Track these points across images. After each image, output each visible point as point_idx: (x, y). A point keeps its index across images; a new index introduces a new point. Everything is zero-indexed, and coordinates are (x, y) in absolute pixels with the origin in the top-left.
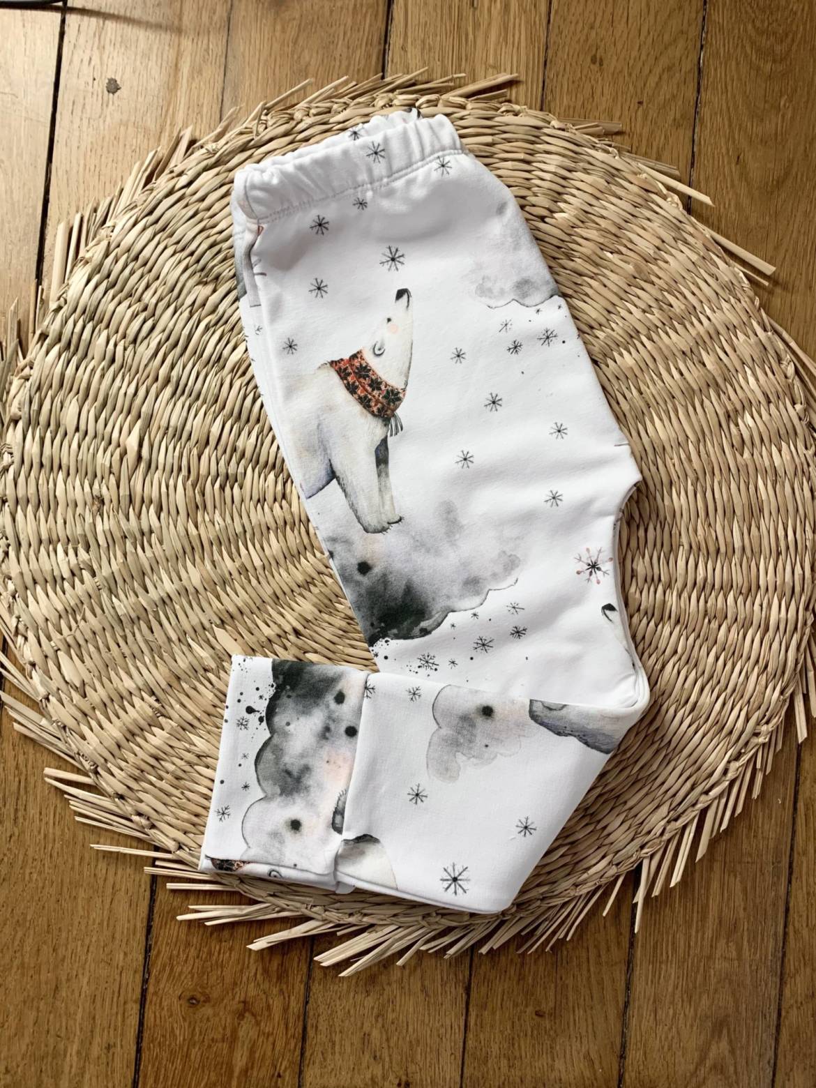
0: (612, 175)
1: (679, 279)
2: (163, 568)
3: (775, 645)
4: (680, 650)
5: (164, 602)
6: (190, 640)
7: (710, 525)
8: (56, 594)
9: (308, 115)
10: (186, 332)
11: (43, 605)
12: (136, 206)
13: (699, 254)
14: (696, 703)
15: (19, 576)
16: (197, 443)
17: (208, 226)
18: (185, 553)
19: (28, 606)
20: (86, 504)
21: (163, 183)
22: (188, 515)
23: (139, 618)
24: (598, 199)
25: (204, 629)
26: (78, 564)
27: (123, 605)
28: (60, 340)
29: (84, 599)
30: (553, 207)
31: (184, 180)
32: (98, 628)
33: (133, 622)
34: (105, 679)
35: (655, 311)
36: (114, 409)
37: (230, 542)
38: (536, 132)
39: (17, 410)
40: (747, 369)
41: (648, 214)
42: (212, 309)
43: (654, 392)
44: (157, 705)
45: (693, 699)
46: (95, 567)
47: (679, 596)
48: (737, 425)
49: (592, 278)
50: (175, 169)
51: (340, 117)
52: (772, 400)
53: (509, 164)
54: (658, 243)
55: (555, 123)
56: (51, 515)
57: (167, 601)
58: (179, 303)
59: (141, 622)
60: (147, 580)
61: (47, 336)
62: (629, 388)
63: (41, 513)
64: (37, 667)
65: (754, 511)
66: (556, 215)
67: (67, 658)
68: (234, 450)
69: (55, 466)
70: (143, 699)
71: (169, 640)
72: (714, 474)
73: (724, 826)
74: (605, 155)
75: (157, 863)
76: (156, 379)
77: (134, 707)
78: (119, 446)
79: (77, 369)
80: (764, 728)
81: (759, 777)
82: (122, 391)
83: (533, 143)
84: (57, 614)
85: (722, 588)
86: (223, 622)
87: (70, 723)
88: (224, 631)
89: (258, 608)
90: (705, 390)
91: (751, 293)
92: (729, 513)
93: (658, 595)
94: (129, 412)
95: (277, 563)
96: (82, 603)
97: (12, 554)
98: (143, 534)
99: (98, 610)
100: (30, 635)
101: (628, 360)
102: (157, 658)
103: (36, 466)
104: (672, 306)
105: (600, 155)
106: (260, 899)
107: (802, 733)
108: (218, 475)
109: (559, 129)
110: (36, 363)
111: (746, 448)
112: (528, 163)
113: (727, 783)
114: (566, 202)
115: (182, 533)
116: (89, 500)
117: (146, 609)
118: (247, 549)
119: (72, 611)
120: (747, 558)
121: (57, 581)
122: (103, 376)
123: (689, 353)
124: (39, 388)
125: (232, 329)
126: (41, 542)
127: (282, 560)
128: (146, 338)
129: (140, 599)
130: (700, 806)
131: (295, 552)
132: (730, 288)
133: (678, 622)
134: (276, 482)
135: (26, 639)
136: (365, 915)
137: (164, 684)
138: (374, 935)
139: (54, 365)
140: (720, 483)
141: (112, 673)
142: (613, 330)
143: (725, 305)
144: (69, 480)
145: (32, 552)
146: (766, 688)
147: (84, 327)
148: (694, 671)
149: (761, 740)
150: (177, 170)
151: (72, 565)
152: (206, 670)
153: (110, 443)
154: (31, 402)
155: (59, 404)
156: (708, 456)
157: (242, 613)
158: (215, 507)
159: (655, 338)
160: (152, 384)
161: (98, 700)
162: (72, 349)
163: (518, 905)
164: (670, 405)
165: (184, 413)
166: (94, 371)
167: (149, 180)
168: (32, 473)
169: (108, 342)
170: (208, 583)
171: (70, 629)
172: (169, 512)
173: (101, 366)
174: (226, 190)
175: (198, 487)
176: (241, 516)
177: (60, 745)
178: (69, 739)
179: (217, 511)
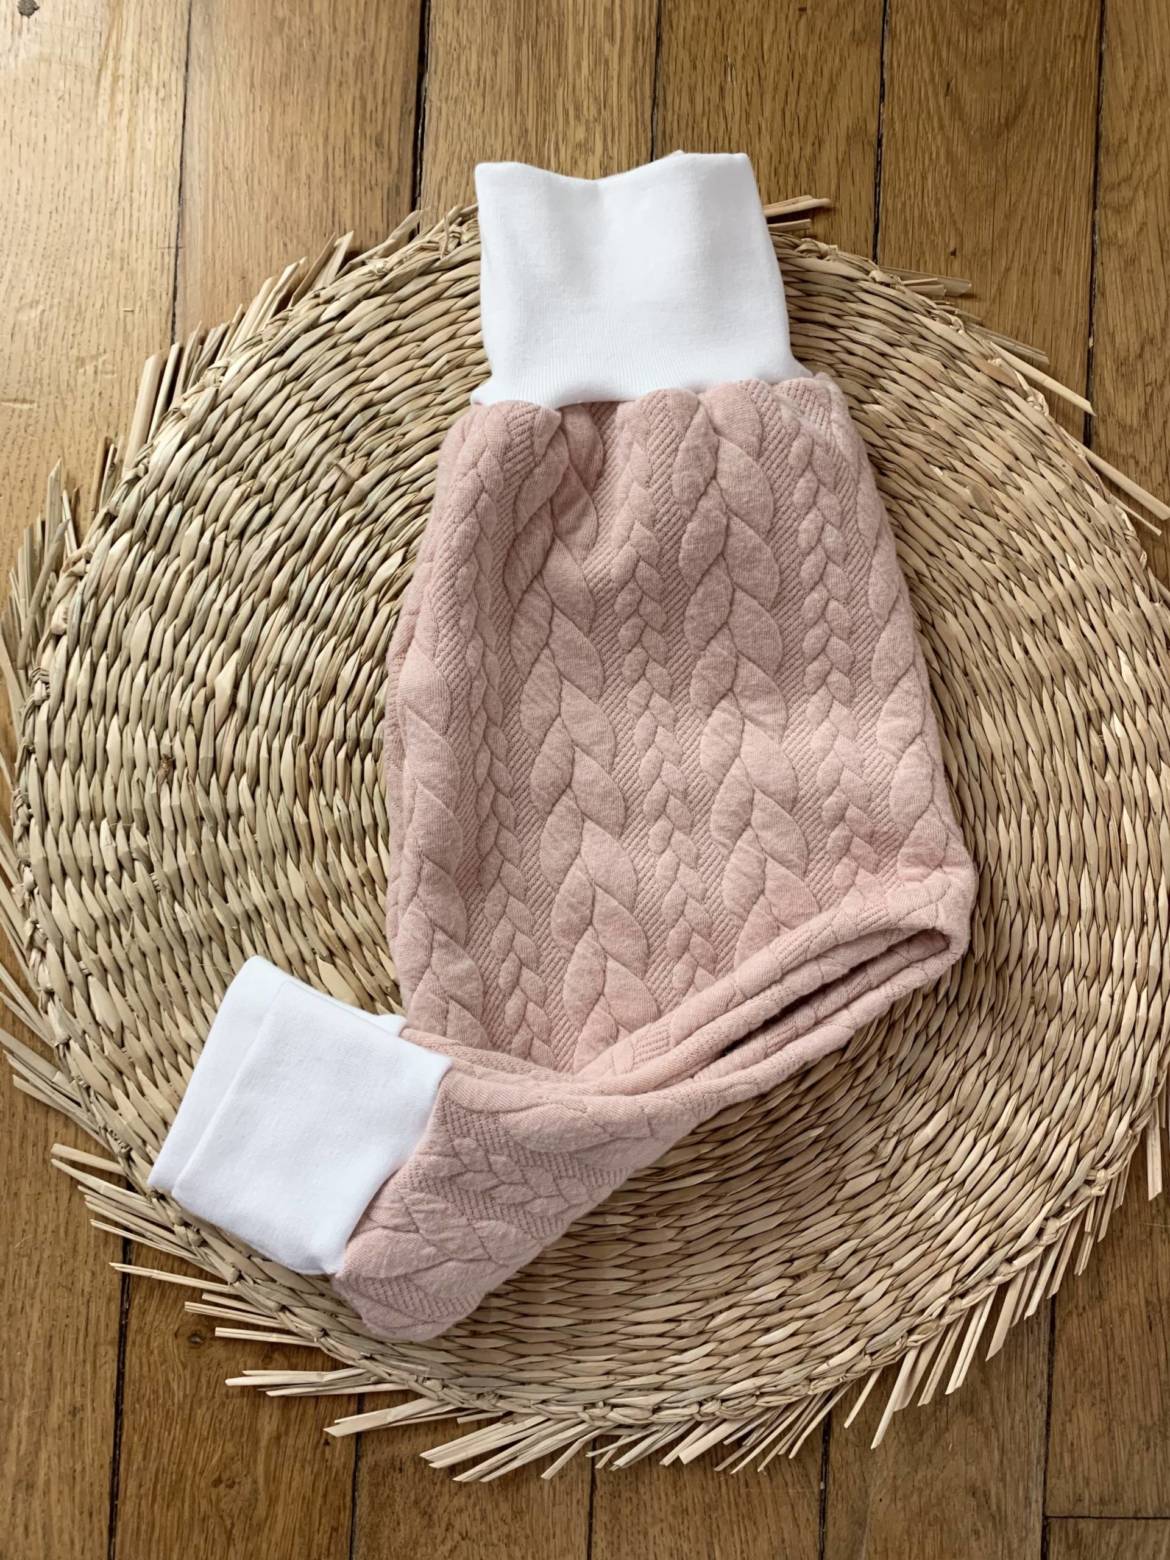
0: (953, 356)
1: (1035, 515)
2: (253, 868)
3: (1128, 1055)
4: (990, 1051)
5: (249, 918)
7: (1048, 874)
8: (93, 892)
10: (317, 529)
11: (72, 908)
12: (261, 341)
13: (1067, 483)
14: (1005, 1131)
15: (42, 862)
16: (318, 690)
17: (362, 378)
18: (286, 849)
19: (50, 907)
20: (148, 765)
21: (302, 311)
22: (296, 794)
23: (210, 939)
24: (928, 389)
25: (304, 961)
26: (130, 853)
27: (190, 918)
28: (133, 524)
29: (133, 904)
30: (864, 396)
31: (333, 310)
32: (149, 947)
33: (201, 943)
34: (153, 1024)
35: (997, 558)
36: (202, 631)
37: (355, 837)
38: (849, 286)
39: (61, 622)
40: (1120, 652)
41: (999, 417)
42: (356, 499)
43: (985, 675)
45: (1001, 1124)
46: (154, 859)
47: (996, 973)
48: (1100, 733)
49: (910, 502)
50: (323, 293)
52: (1153, 700)
53: (806, 327)
54: (1010, 460)
55: (876, 274)
56: (96, 778)
57: (254, 916)
58: (310, 486)
59: (214, 945)
60: (228, 884)
61: (115, 517)
62: (949, 667)
63: (82, 774)
64: (56, 998)
65: (1114, 859)
66: (865, 407)
67: (102, 989)
68: (371, 704)
69: (109, 707)
72: (1061, 801)
73: (1031, 1311)
74: (945, 326)
75: (205, 1297)
76: (268, 593)
77: (191, 1066)
78: (205, 685)
79: (154, 568)
80: (1101, 1175)
81: (1088, 1244)
82: (217, 606)
83: (843, 300)
84: (92, 924)
85: (1058, 966)
86: (331, 954)
87: (98, 1083)
88: (332, 967)
90: (1059, 680)
91: (1137, 546)
92: (1078, 860)
94: (224, 638)
96: (130, 909)
97: (34, 829)
98: (227, 816)
99: (152, 922)
100: (51, 949)
101: (953, 627)
103: (81, 705)
104: (1020, 553)
105: (937, 327)
106: (350, 1363)
107: (1155, 1186)
108: (344, 740)
109: (882, 283)
110: (95, 555)
111: (1109, 769)
112: (830, 326)
113: (1040, 1250)
114: (882, 389)
115: (285, 819)
116: (154, 761)
117: (222, 927)
118: (377, 851)
119: (114, 921)
120: (1098, 927)
121: (96, 874)
122: (190, 581)
123: (1039, 622)
124: (95, 594)
125: (384, 531)
126: (78, 815)
128: (258, 532)
129: (215, 909)
130: (998, 1280)
132: (1107, 535)
133: (990, 1009)
135: (43, 954)
136: (501, 1397)
138: (510, 1428)
139: (121, 560)
140: (1068, 816)
141: (165, 1015)
143: (1095, 555)
144: (128, 729)
145: (63, 829)
146: (1109, 1117)
147: (170, 509)
148: (1008, 1084)
149: (1095, 1191)
150: (325, 295)
151: (120, 854)
153: (192, 680)
154: (82, 611)
155: (123, 617)
156: (1055, 774)
157: (360, 943)
158: (336, 786)
159: (994, 596)
160: (261, 601)
161: (141, 1053)
162: (148, 540)
163: (723, 1401)
164: (1006, 695)
165: (304, 647)
166: (177, 573)
167: (283, 305)
168: (74, 716)
169: (202, 533)
170: (315, 896)
171: (110, 946)
172: (268, 788)
173: (189, 568)
174: (393, 328)
175: (314, 754)
176: (371, 802)
177: (79, 1114)
178: (93, 1107)
179: (338, 792)
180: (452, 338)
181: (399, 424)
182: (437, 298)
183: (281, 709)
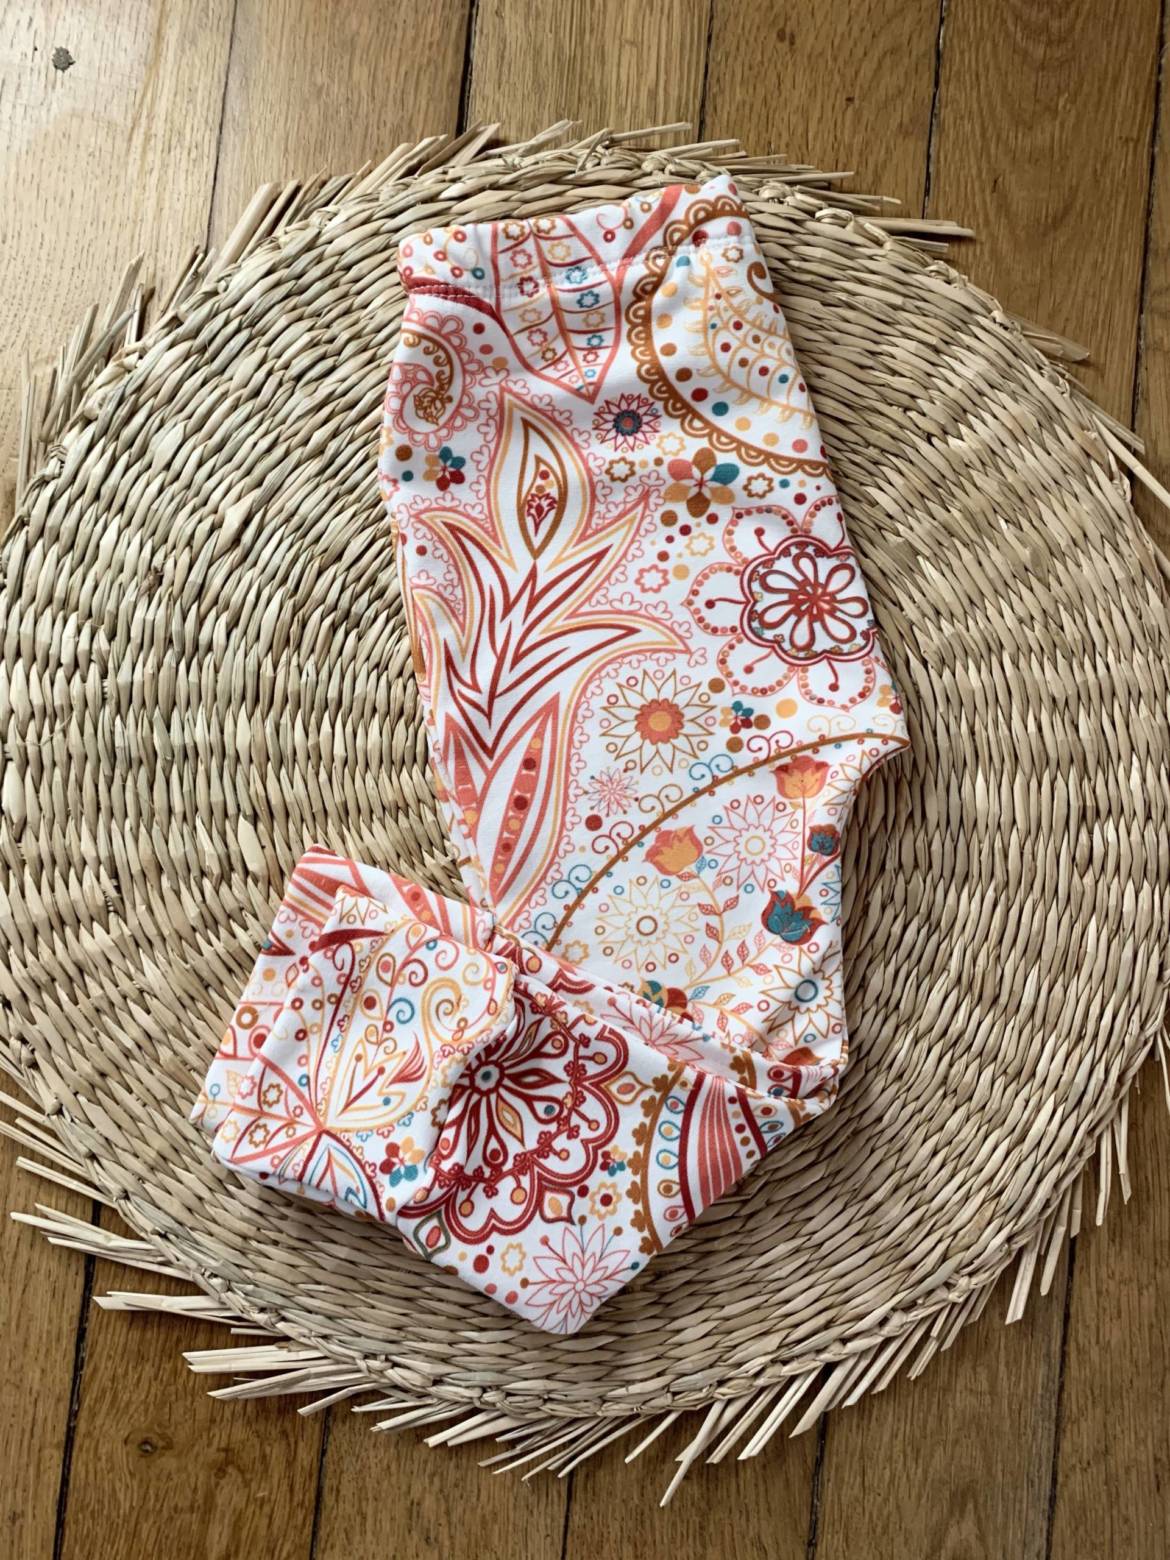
0: (1049, 416)
1: (1088, 598)
2: (205, 707)
3: (1026, 1167)
4: (886, 1118)
5: (186, 756)
6: (198, 822)
7: (998, 957)
8: (40, 680)
9: (663, 170)
11: (14, 690)
12: (377, 199)
14: (879, 1205)
16: (325, 551)
18: (243, 698)
20: (135, 574)
21: (427, 182)
22: (270, 647)
23: (141, 762)
24: (1016, 440)
25: (226, 815)
26: (90, 653)
27: (128, 735)
28: (195, 336)
29: (77, 704)
30: (950, 429)
31: (455, 190)
32: (78, 752)
33: (130, 764)
34: (57, 828)
35: (1037, 626)
36: (230, 460)
37: (317, 708)
38: (965, 316)
39: (96, 406)
40: (1135, 758)
41: (1078, 488)
44: (113, 893)
45: (877, 1197)
46: (110, 665)
47: (916, 1041)
48: (1090, 833)
49: (965, 545)
50: (451, 171)
52: (1154, 816)
53: (912, 345)
54: (1077, 534)
55: (997, 314)
56: (80, 572)
57: (191, 753)
58: (380, 352)
59: (142, 769)
60: (175, 715)
61: (181, 324)
62: (958, 720)
63: (68, 561)
65: (1069, 964)
66: (949, 439)
68: (372, 582)
69: (115, 505)
70: (98, 878)
71: (170, 811)
72: (1032, 887)
73: (851, 1401)
74: (1051, 386)
75: (19, 1121)
76: (305, 442)
77: (81, 883)
78: (215, 512)
79: (204, 384)
80: (963, 1282)
81: (930, 1350)
82: (252, 440)
83: (956, 328)
84: (29, 711)
85: (980, 1054)
86: (256, 815)
88: (251, 827)
89: (313, 815)
90: (1064, 764)
92: (1033, 953)
93: (886, 1028)
94: (248, 473)
95: (367, 765)
96: (71, 709)
98: (196, 648)
99: (89, 727)
101: (972, 679)
102: (143, 829)
103: (88, 494)
104: (1062, 628)
105: (1043, 383)
106: (142, 1234)
107: (1016, 1310)
108: (335, 608)
109: (1000, 325)
110: (151, 352)
111: (1090, 871)
112: (937, 351)
113: (879, 1340)
114: (970, 427)
115: (252, 667)
116: (142, 570)
117: (155, 754)
118: (333, 727)
119: (52, 714)
120: (1033, 1027)
121: (49, 662)
122: (234, 407)
123: (1061, 705)
124: (139, 389)
126: (50, 601)
127: (374, 764)
128: (317, 379)
129: (155, 734)
130: (826, 1357)
131: (397, 757)
133: (900, 1077)
136: (283, 1318)
137: (135, 869)
138: (284, 1355)
139: (172, 368)
140: (1035, 905)
141: (71, 824)
142: (968, 629)
143: (1137, 655)
144: (127, 533)
145: (31, 610)
146: (989, 1224)
147: (238, 331)
148: (896, 1157)
149: (953, 1296)
150: (452, 174)
151: (79, 650)
152: (203, 873)
153: (205, 503)
154: (120, 404)
155: (157, 422)
156: (1034, 858)
157: (287, 815)
158: (312, 651)
159: (1022, 663)
160: (296, 448)
161: (34, 853)
162: (207, 355)
163: (509, 1394)
164: (1008, 765)
165: (324, 505)
166: (224, 395)
167: (411, 172)
168: (79, 503)
169: (260, 366)
170: (258, 752)
171: (39, 738)
172: (245, 633)
173: (237, 394)
175: (301, 613)
176: (343, 677)
179: (313, 658)
183: (281, 559)
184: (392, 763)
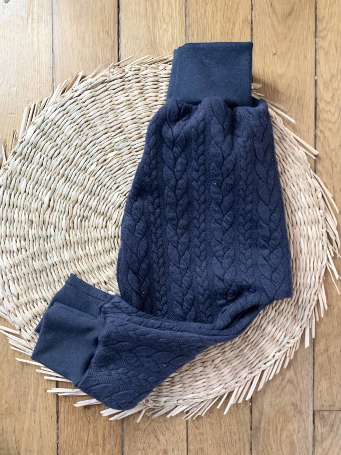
2: (55, 251)
8: (11, 257)
10: (72, 156)
11: (5, 262)
12: (57, 103)
16: (73, 201)
17: (85, 113)
18: (63, 246)
20: (26, 222)
21: (68, 94)
22: (66, 231)
23: (43, 270)
26: (21, 246)
27: (37, 265)
28: (21, 155)
31: (77, 94)
32: (26, 273)
33: (40, 272)
34: (27, 294)
36: (41, 185)
37: (83, 243)
39: (1, 182)
40: (302, 193)
42: (84, 148)
46: (27, 249)
50: (74, 89)
51: (144, 73)
52: (311, 207)
56: (11, 226)
57: (55, 264)
58: (71, 144)
59: (44, 272)
60: (48, 255)
61: (16, 153)
63: (8, 224)
67: (13, 284)
68: (88, 206)
69: (15, 206)
70: (42, 303)
71: (54, 280)
75: (41, 368)
76: (59, 174)
77: (38, 305)
78: (41, 200)
79: (27, 167)
80: (292, 341)
81: (288, 360)
82: (44, 178)
84: (10, 266)
87: (12, 310)
89: (91, 271)
91: (307, 162)
94: (46, 187)
95: (100, 254)
96: (21, 262)
98: (47, 237)
99: (27, 266)
102: (49, 287)
103: (7, 205)
108: (80, 216)
110: (11, 163)
113: (273, 361)
115: (63, 238)
116: (27, 221)
117: (46, 267)
118: (89, 247)
119: (16, 265)
121: (11, 252)
122: (37, 171)
124: (11, 174)
125: (92, 157)
126: (6, 236)
127: (102, 253)
128: (56, 157)
129: (44, 262)
130: (262, 369)
132: (299, 159)
134: (103, 221)
139: (18, 165)
141: (30, 291)
144: (20, 212)
145: (2, 240)
146: (294, 325)
147: (31, 150)
149: (290, 345)
150: (75, 89)
151: (18, 247)
153: (38, 198)
154: (7, 179)
155: (18, 181)
157: (84, 272)
158: (77, 228)
160: (57, 176)
161: (24, 302)
162: (26, 159)
163: (184, 400)
165: (69, 189)
166: (34, 169)
167: (63, 92)
168: (5, 208)
169: (40, 158)
170: (72, 259)
171: (15, 272)
172: (59, 229)
173: (37, 167)
174: (94, 99)
175: (71, 220)
176: (87, 233)
177: (7, 318)
178: (10, 316)
179: (78, 230)
180: (111, 102)
181: (96, 126)
182: (106, 90)
183: (62, 207)
184: (107, 251)
